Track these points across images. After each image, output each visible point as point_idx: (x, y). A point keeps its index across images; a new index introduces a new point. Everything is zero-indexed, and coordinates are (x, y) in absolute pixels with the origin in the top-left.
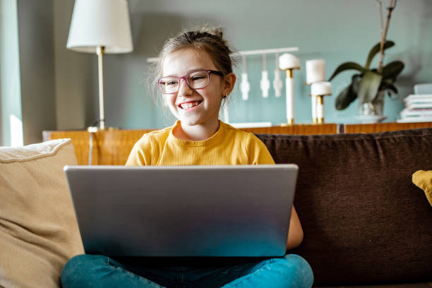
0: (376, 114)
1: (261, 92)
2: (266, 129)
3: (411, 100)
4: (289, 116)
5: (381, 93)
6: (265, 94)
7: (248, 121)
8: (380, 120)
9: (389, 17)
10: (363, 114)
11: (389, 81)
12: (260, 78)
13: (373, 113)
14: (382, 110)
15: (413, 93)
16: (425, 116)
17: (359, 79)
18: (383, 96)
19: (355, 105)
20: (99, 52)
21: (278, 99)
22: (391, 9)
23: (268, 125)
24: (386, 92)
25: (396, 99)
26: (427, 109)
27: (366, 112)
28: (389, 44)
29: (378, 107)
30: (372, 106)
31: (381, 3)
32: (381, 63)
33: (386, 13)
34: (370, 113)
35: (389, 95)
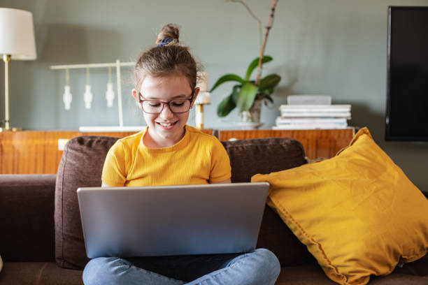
0: (253, 120)
3: (284, 109)
5: (258, 102)
8: (257, 127)
9: (267, 35)
10: (242, 121)
11: (267, 92)
13: (250, 120)
14: (259, 117)
15: (286, 103)
16: (295, 124)
17: (238, 90)
18: (260, 105)
20: (5, 59)
22: (269, 28)
24: (263, 102)
25: (271, 108)
26: (296, 118)
27: (245, 119)
28: (267, 59)
29: (255, 115)
30: (249, 114)
31: (260, 22)
32: (260, 75)
33: (265, 31)
34: (247, 120)
35: (266, 104)
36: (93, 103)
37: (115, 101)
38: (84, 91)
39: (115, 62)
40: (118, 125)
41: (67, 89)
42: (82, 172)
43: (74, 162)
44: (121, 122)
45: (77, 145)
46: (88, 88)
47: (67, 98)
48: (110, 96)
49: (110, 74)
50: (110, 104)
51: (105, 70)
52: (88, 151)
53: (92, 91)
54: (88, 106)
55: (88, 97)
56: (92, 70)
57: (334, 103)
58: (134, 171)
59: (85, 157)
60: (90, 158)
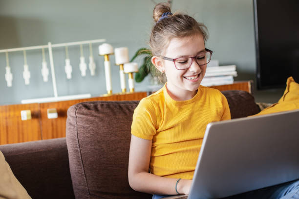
1: (80, 72)
2: (87, 99)
4: (109, 88)
6: (84, 73)
7: (69, 94)
12: (79, 62)
19: (147, 79)
21: (93, 77)
23: (88, 96)
27: (156, 83)
36: (31, 79)
37: (50, 76)
38: (23, 70)
39: (47, 44)
40: (53, 96)
41: (8, 69)
42: (97, 133)
43: (88, 126)
44: (56, 94)
45: (85, 110)
46: (26, 67)
47: (9, 77)
48: (45, 72)
49: (44, 55)
50: (46, 79)
51: (40, 51)
52: (98, 115)
53: (30, 70)
54: (27, 82)
55: (27, 75)
56: (29, 52)
57: (221, 65)
58: (166, 123)
59: (97, 120)
60: (102, 120)
